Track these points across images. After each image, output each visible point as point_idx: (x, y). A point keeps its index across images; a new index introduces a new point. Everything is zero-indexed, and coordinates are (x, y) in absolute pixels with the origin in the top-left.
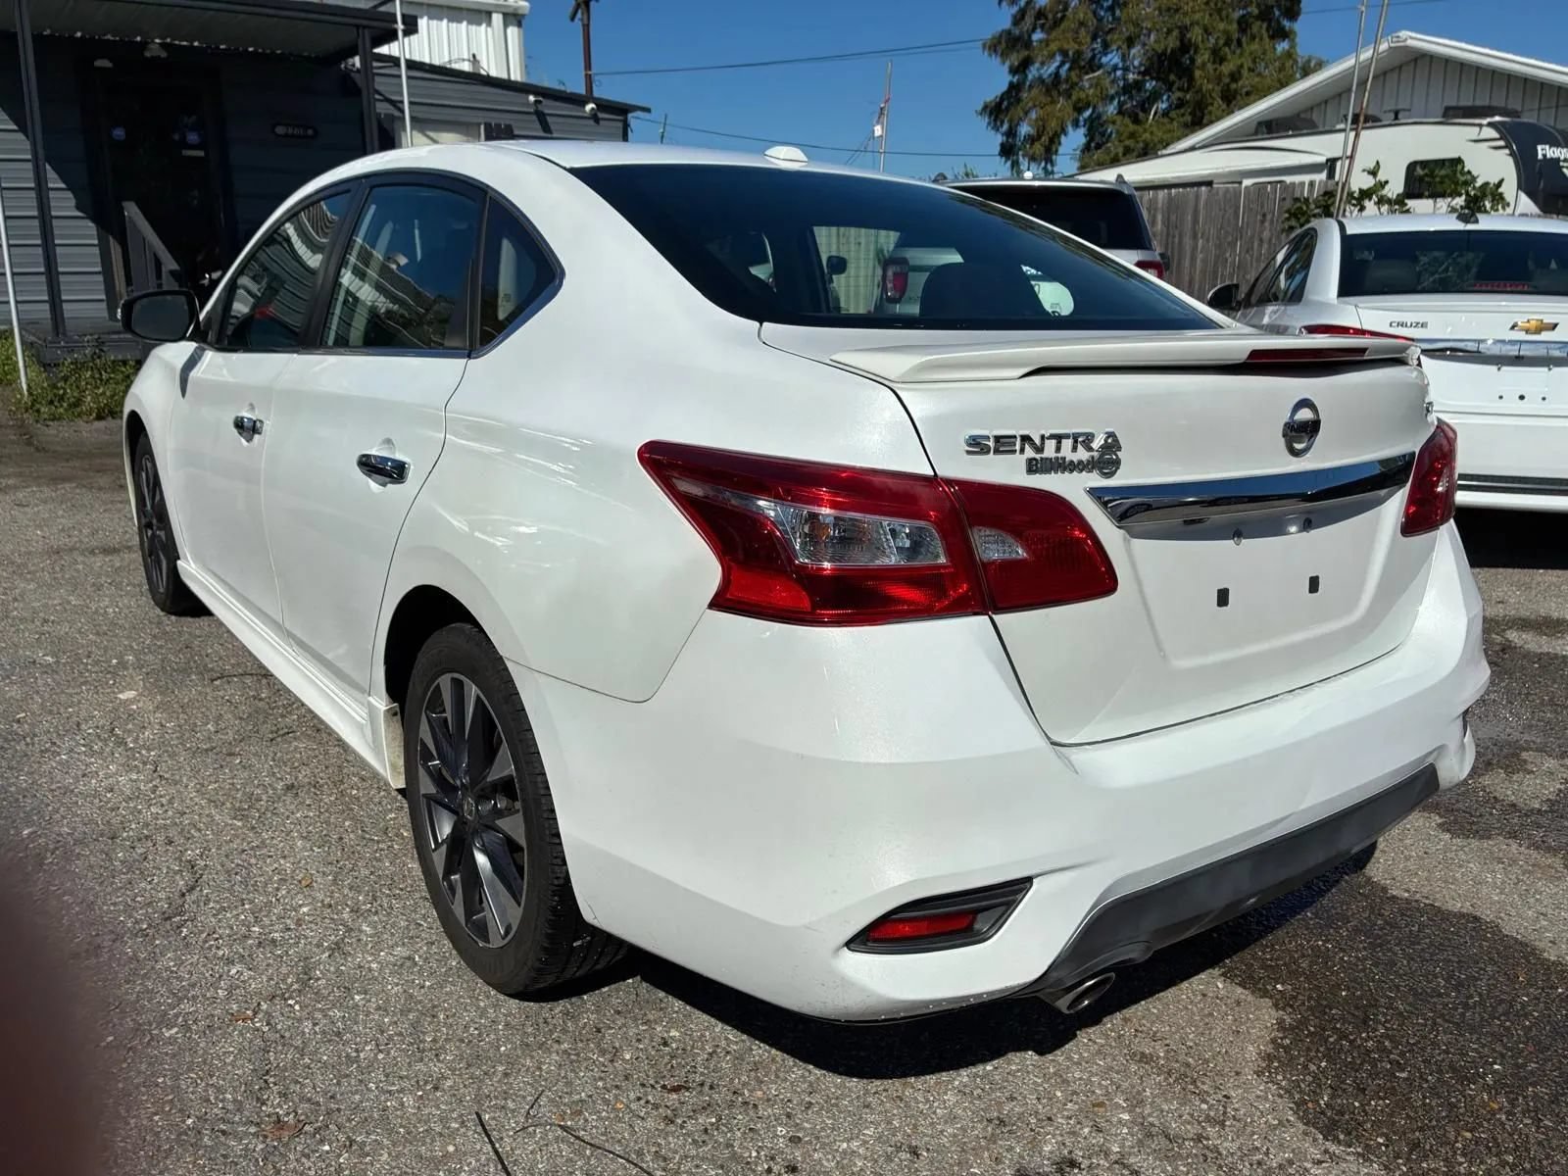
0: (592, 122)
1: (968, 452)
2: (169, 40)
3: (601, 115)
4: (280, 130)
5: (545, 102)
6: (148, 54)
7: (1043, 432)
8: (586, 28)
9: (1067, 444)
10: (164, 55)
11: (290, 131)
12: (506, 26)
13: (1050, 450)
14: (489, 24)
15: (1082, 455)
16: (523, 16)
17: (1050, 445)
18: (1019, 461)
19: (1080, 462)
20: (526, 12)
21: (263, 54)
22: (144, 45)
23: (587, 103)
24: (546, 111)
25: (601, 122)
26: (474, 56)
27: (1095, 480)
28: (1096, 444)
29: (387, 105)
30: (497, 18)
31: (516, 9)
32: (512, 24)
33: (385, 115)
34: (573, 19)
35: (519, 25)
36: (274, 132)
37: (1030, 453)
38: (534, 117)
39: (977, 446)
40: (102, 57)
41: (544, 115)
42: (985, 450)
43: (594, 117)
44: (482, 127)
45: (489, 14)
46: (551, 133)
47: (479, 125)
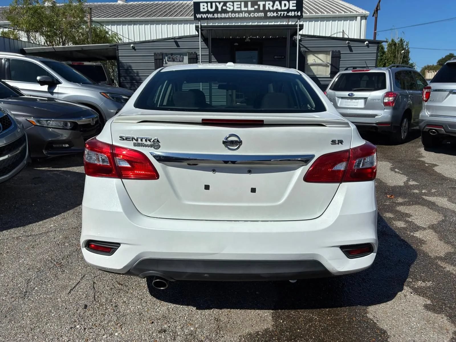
0: (367, 47)
1: (120, 140)
2: (251, 37)
3: (370, 45)
4: (276, 57)
5: (351, 43)
6: (246, 41)
7: (137, 136)
8: (376, 18)
9: (144, 140)
10: (249, 41)
11: (278, 57)
12: (361, 20)
13: (139, 141)
14: (356, 20)
15: (148, 143)
16: (367, 16)
17: (139, 140)
18: (132, 143)
19: (148, 145)
20: (368, 15)
21: (274, 38)
22: (245, 39)
23: (366, 41)
24: (351, 45)
25: (370, 47)
26: (343, 31)
27: (152, 150)
28: (152, 141)
29: (304, 48)
30: (359, 18)
31: (365, 14)
32: (364, 19)
33: (303, 51)
34: (373, 16)
35: (366, 19)
36: (274, 58)
37: (134, 141)
38: (348, 48)
39: (122, 138)
40: (235, 43)
41: (350, 46)
42: (124, 139)
43: (368, 46)
44: (331, 52)
45: (356, 17)
46: (352, 51)
47: (330, 51)
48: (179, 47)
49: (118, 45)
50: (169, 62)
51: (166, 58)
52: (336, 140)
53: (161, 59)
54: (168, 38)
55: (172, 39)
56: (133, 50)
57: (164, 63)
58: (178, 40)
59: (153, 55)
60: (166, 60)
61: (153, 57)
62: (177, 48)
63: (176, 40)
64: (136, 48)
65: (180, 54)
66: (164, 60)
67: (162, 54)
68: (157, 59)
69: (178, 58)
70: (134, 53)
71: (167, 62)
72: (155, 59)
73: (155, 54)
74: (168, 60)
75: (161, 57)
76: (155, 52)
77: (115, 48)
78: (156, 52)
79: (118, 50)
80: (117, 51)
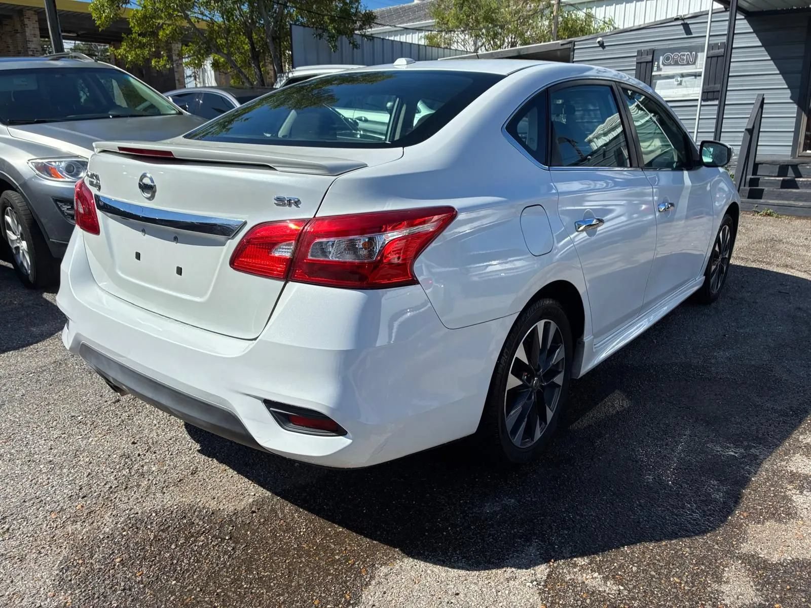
19: (95, 184)
48: (691, 34)
49: (575, 42)
50: (666, 67)
51: (661, 58)
52: (284, 198)
53: (650, 62)
54: (666, 19)
55: (677, 19)
56: (601, 49)
57: (655, 69)
58: (689, 22)
59: (636, 54)
60: (661, 63)
61: (635, 59)
62: (686, 36)
63: (686, 21)
64: (605, 44)
65: (690, 49)
66: (656, 63)
67: (653, 52)
68: (641, 63)
69: (685, 58)
70: (601, 54)
71: (661, 66)
72: (637, 63)
73: (638, 52)
74: (663, 64)
75: (649, 58)
76: (639, 49)
77: (570, 48)
78: (643, 49)
79: (574, 50)
80: (572, 53)
